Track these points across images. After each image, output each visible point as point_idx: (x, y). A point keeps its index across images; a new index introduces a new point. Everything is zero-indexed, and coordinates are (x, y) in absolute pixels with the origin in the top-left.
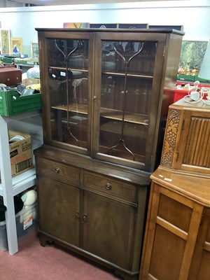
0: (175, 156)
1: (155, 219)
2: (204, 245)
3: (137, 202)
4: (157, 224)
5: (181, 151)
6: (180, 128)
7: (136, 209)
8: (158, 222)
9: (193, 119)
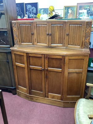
0: (18, 40)
1: (15, 64)
2: (30, 67)
3: (8, 59)
4: (16, 66)
5: (20, 38)
6: (17, 29)
7: (8, 62)
8: (16, 65)
9: (21, 25)
